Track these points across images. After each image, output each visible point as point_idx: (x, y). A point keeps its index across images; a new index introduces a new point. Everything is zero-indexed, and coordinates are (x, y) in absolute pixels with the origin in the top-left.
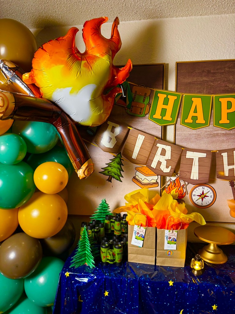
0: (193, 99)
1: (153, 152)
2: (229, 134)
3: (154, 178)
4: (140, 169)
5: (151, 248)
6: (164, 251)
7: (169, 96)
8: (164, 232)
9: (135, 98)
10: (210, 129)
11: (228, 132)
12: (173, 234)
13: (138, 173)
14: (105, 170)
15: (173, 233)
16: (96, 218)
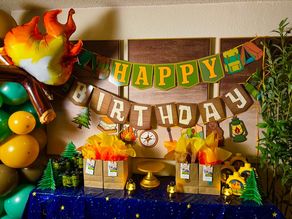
0: (140, 67)
1: (111, 105)
2: (166, 93)
3: (113, 126)
4: (103, 119)
5: (99, 176)
6: (108, 177)
7: (123, 65)
8: (107, 163)
9: (98, 65)
10: (153, 89)
11: (165, 92)
13: (101, 122)
14: (76, 119)
15: (114, 164)
16: (66, 156)
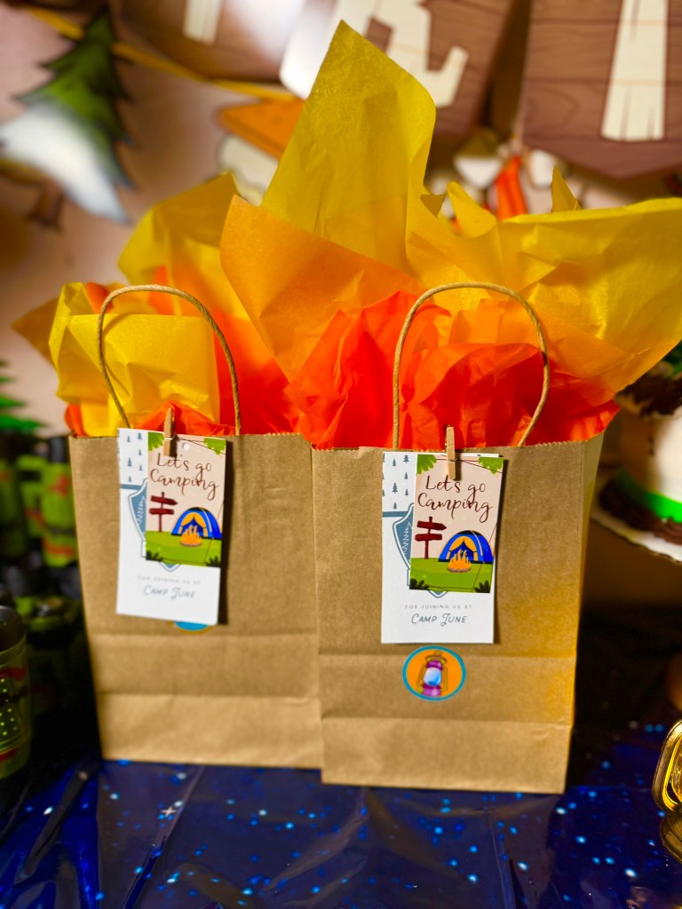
5: (281, 631)
6: (380, 659)
12: (465, 495)
15: (464, 484)
